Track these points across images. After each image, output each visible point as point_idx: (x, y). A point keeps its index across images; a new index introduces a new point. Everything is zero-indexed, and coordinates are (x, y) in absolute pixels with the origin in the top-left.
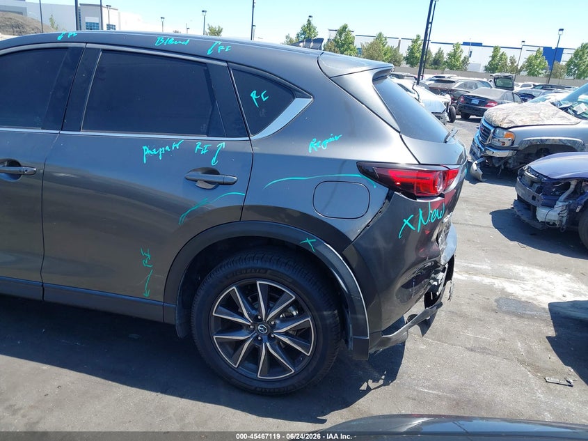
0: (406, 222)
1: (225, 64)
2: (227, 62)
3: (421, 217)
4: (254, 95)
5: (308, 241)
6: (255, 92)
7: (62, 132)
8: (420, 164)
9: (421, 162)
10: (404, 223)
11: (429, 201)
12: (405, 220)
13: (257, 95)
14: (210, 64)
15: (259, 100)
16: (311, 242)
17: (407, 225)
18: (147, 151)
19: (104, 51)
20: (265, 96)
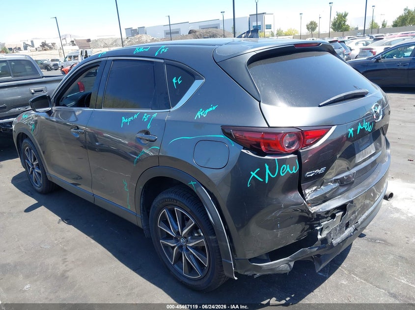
0: (253, 174)
1: (162, 61)
2: (164, 59)
3: (268, 171)
4: (174, 81)
5: (192, 183)
6: (175, 78)
7: (95, 110)
8: (269, 127)
9: (270, 126)
10: (251, 175)
11: (276, 158)
12: (252, 173)
13: (176, 80)
14: (156, 62)
15: (177, 83)
16: (194, 184)
17: (254, 176)
18: (124, 120)
19: (114, 60)
20: (180, 80)
